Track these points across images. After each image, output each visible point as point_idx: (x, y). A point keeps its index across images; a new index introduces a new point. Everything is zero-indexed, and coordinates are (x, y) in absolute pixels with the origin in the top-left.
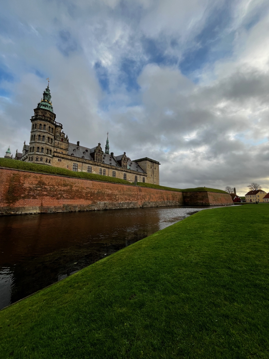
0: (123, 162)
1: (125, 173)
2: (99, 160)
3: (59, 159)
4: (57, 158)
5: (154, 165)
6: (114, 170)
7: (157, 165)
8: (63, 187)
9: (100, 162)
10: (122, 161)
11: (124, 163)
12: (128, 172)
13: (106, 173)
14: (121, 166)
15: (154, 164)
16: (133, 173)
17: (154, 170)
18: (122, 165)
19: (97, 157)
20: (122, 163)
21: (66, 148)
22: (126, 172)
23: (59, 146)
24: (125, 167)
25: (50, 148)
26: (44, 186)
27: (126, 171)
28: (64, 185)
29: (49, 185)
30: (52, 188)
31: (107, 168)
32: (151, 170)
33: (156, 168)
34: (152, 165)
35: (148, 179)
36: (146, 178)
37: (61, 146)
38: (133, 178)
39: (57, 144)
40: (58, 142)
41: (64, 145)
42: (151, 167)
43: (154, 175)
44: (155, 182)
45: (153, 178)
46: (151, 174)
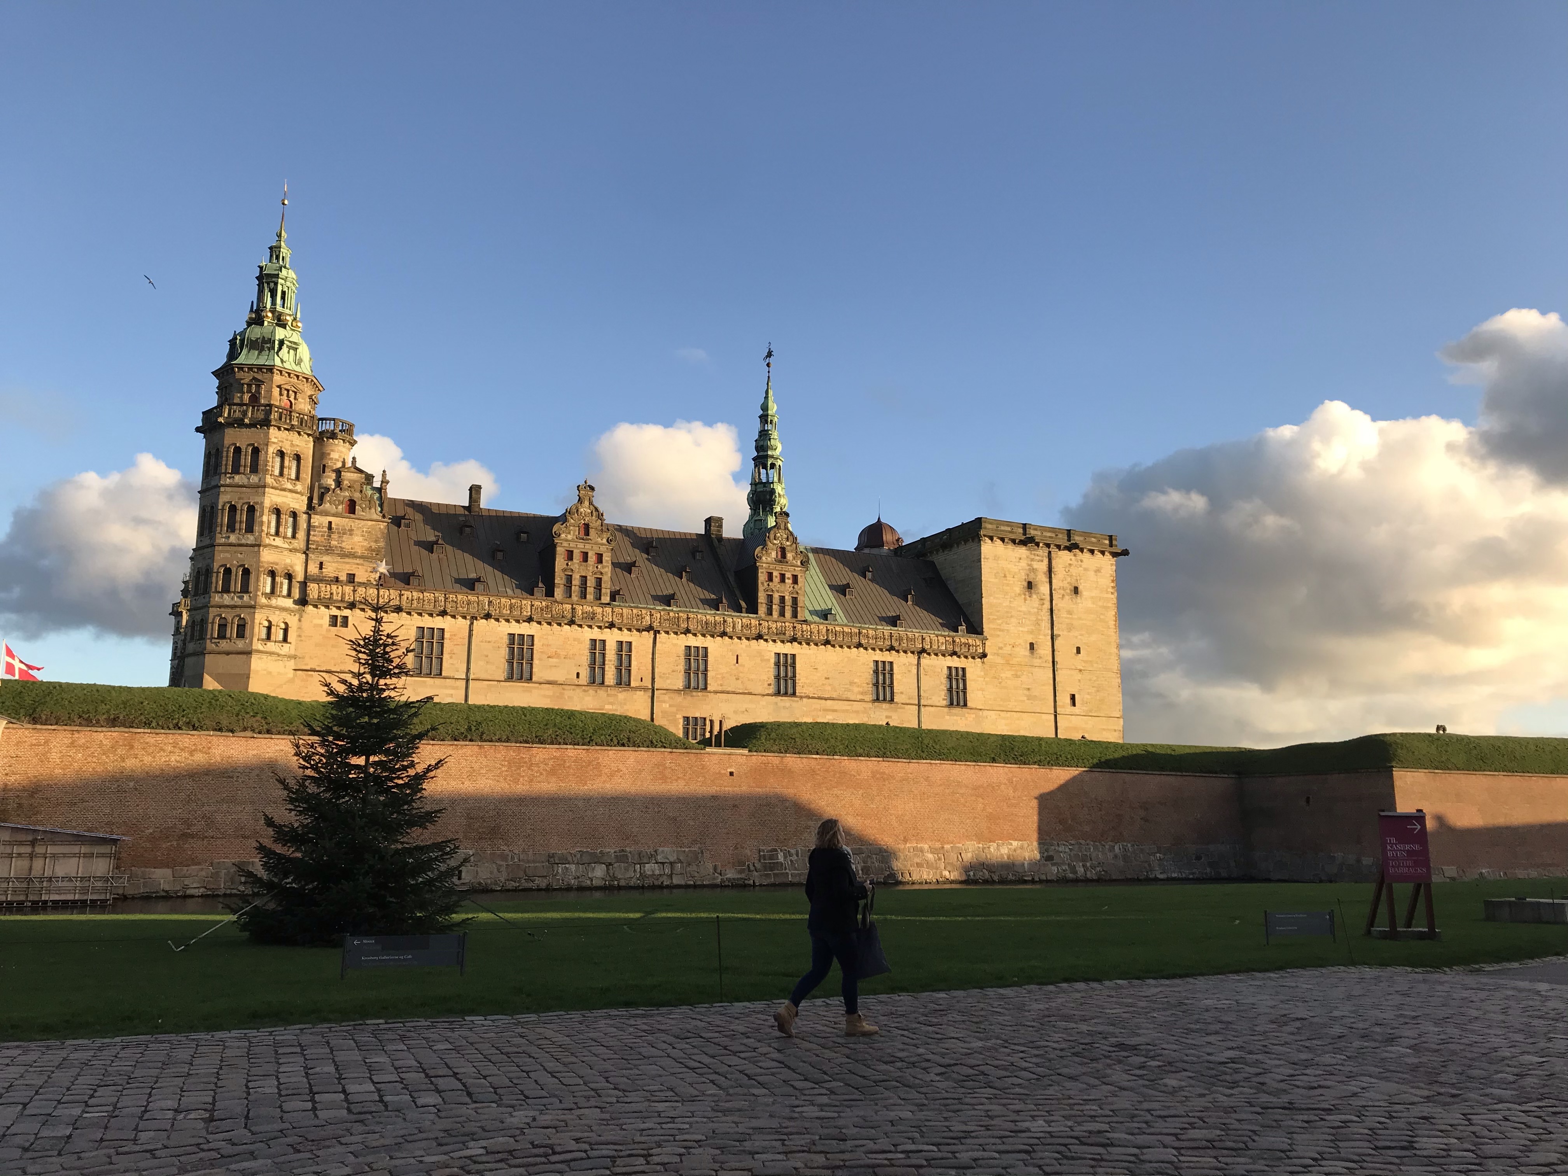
0: (770, 577)
1: (784, 648)
2: (583, 587)
3: (336, 612)
4: (324, 611)
5: (1058, 567)
6: (694, 641)
7: (1091, 562)
9: (590, 597)
10: (762, 573)
11: (775, 586)
12: (808, 642)
13: (634, 664)
14: (750, 606)
15: (1064, 559)
16: (849, 645)
17: (1061, 604)
18: (762, 598)
19: (568, 568)
20: (763, 585)
21: (374, 545)
22: (795, 641)
23: (334, 543)
24: (782, 607)
25: (287, 563)
27: (791, 633)
31: (640, 629)
32: (1024, 609)
33: (1080, 588)
34: (1035, 567)
35: (1003, 675)
36: (982, 673)
37: (343, 545)
38: (852, 683)
39: (322, 536)
40: (330, 523)
41: (359, 532)
42: (1030, 585)
43: (1059, 641)
44: (1073, 696)
45: (1050, 665)
46: (1030, 638)
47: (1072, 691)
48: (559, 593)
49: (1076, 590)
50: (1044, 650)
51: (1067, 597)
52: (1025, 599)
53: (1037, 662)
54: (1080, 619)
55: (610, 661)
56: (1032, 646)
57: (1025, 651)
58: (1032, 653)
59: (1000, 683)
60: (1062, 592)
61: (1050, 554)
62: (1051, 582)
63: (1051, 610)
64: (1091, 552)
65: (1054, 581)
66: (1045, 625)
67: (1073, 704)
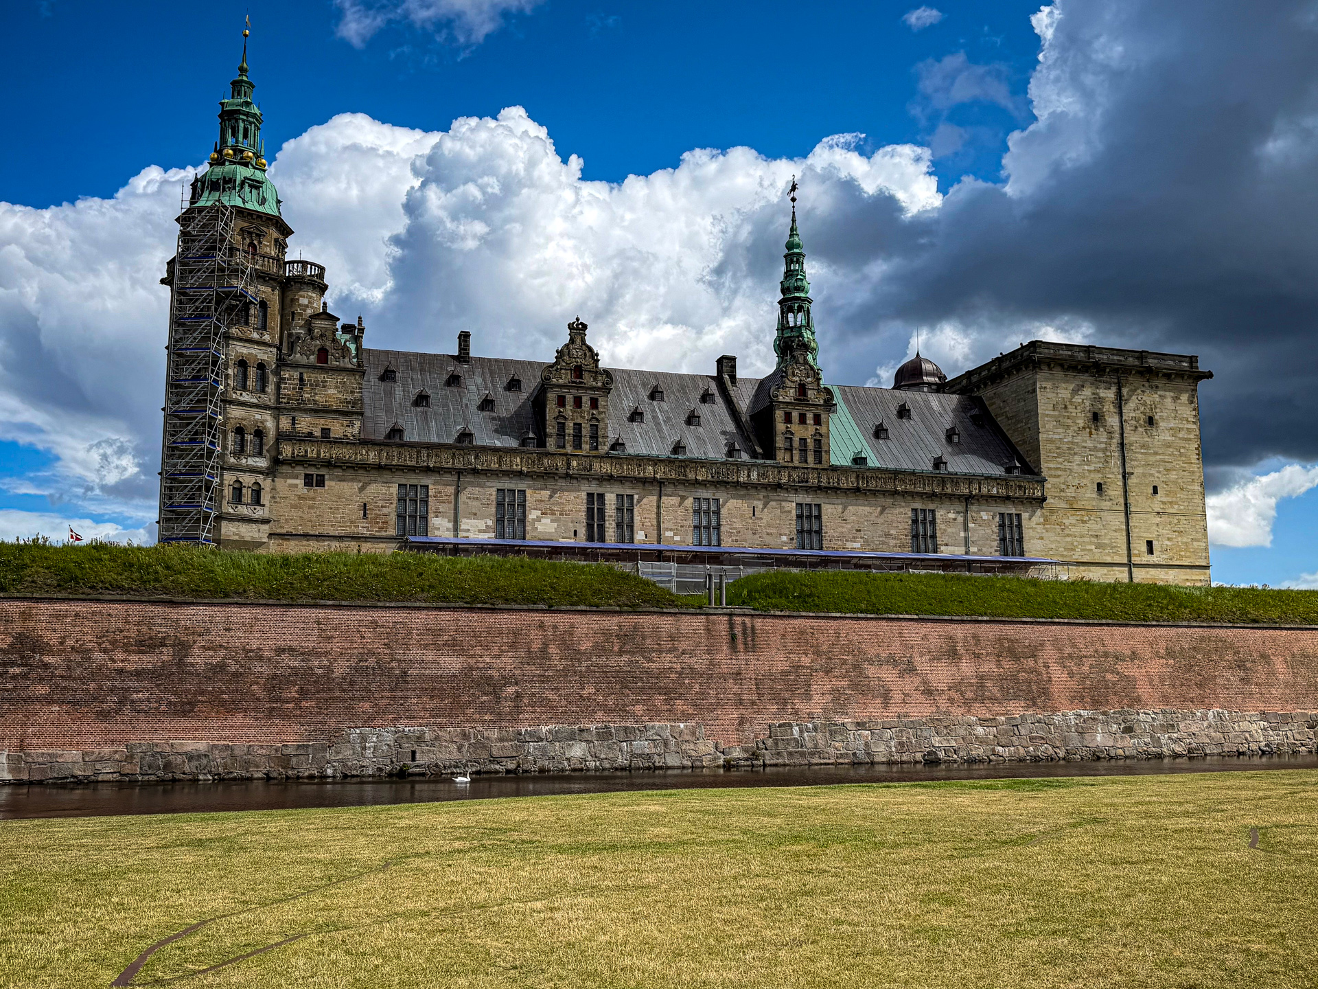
0: (788, 418)
1: (808, 499)
2: (578, 436)
3: (313, 471)
4: (300, 470)
5: (1129, 396)
6: (703, 494)
7: (1168, 387)
8: (134, 658)
9: (586, 447)
10: (779, 414)
11: (795, 427)
12: (836, 490)
13: (637, 519)
14: (770, 453)
15: (1134, 387)
16: (884, 493)
18: (780, 442)
19: (560, 415)
20: (780, 427)
21: (350, 397)
22: (819, 489)
23: (306, 396)
24: (804, 451)
25: (257, 421)
26: (37, 656)
27: (813, 481)
28: (141, 643)
29: (64, 651)
30: (79, 664)
31: (644, 481)
32: (1089, 444)
33: (1156, 418)
34: (1102, 395)
35: (1066, 522)
36: (1042, 520)
37: (317, 398)
38: (887, 535)
39: (294, 389)
40: (301, 374)
41: (333, 385)
42: (1096, 418)
43: (1132, 481)
44: (1150, 543)
45: (1122, 508)
46: (1098, 478)
47: (1149, 536)
48: (551, 445)
49: (1151, 421)
50: (1115, 491)
51: (1141, 430)
52: (1091, 433)
53: (1106, 505)
54: (1156, 453)
55: (611, 516)
56: (1099, 486)
57: (1091, 493)
58: (1101, 495)
59: (1063, 530)
60: (1133, 422)
61: (1119, 378)
62: (1121, 414)
63: (1122, 445)
64: (1168, 376)
65: (1125, 411)
66: (1115, 462)
67: (1151, 551)
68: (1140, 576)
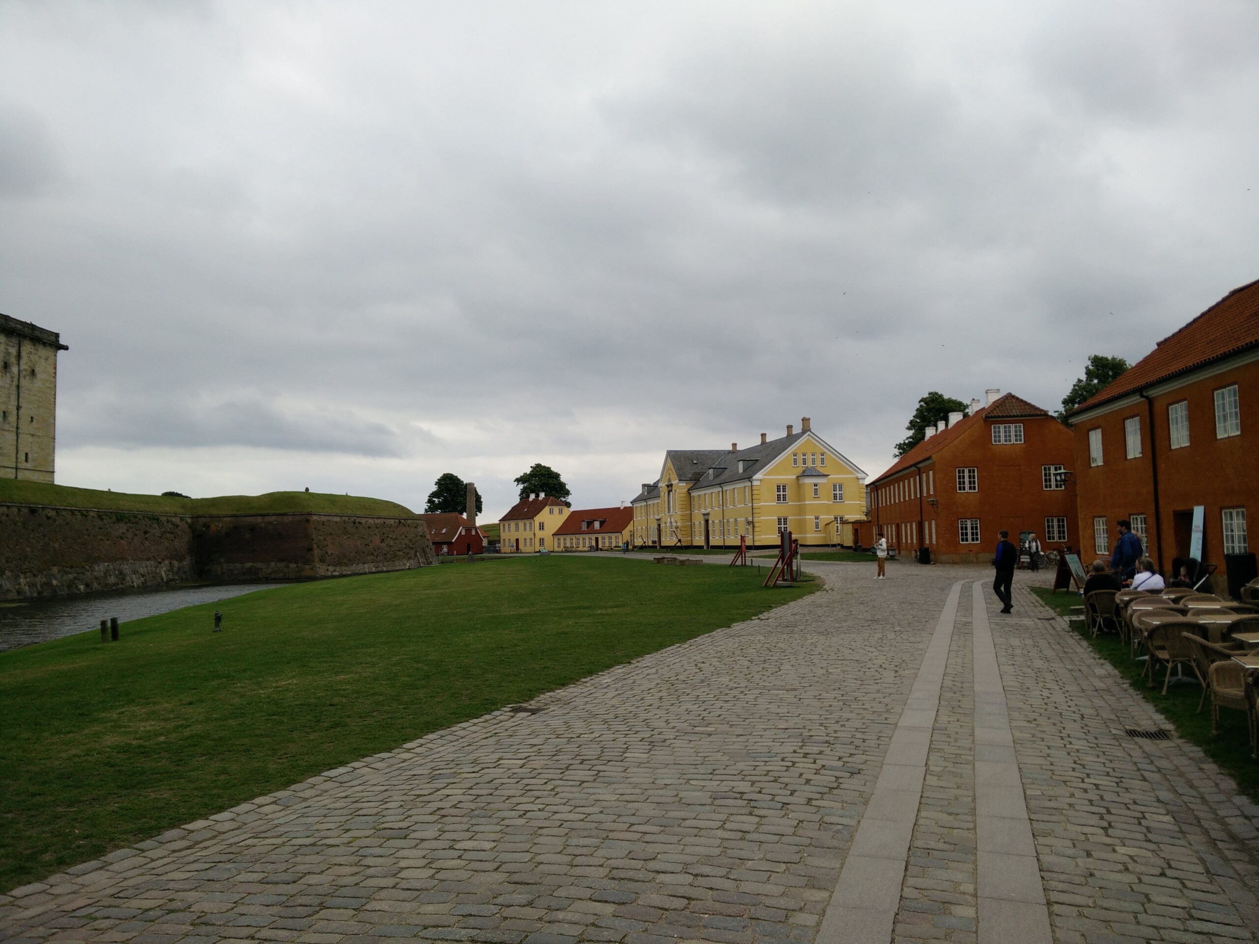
5: (24, 354)
7: (43, 352)
15: (27, 347)
17: (24, 383)
32: (1, 384)
33: (36, 371)
34: (10, 350)
42: (6, 365)
43: (21, 412)
44: (27, 454)
45: (15, 430)
46: (3, 408)
47: (27, 450)
49: (33, 373)
50: (12, 418)
51: (28, 378)
52: (2, 376)
53: (7, 427)
54: (34, 395)
56: (4, 412)
58: (4, 420)
60: (25, 373)
61: (20, 342)
62: (19, 365)
63: (18, 387)
64: (44, 344)
65: (21, 364)
66: (14, 397)
67: (26, 460)
68: (21, 475)
